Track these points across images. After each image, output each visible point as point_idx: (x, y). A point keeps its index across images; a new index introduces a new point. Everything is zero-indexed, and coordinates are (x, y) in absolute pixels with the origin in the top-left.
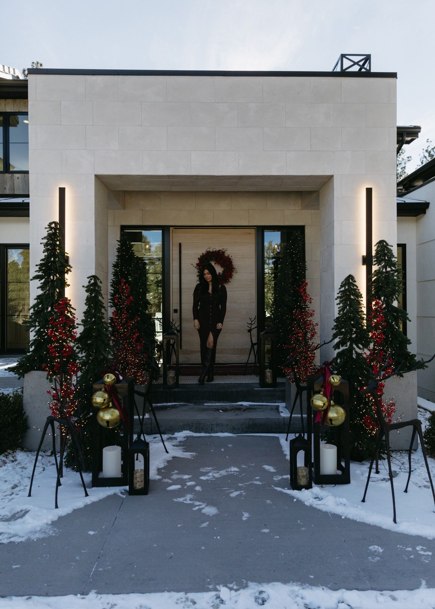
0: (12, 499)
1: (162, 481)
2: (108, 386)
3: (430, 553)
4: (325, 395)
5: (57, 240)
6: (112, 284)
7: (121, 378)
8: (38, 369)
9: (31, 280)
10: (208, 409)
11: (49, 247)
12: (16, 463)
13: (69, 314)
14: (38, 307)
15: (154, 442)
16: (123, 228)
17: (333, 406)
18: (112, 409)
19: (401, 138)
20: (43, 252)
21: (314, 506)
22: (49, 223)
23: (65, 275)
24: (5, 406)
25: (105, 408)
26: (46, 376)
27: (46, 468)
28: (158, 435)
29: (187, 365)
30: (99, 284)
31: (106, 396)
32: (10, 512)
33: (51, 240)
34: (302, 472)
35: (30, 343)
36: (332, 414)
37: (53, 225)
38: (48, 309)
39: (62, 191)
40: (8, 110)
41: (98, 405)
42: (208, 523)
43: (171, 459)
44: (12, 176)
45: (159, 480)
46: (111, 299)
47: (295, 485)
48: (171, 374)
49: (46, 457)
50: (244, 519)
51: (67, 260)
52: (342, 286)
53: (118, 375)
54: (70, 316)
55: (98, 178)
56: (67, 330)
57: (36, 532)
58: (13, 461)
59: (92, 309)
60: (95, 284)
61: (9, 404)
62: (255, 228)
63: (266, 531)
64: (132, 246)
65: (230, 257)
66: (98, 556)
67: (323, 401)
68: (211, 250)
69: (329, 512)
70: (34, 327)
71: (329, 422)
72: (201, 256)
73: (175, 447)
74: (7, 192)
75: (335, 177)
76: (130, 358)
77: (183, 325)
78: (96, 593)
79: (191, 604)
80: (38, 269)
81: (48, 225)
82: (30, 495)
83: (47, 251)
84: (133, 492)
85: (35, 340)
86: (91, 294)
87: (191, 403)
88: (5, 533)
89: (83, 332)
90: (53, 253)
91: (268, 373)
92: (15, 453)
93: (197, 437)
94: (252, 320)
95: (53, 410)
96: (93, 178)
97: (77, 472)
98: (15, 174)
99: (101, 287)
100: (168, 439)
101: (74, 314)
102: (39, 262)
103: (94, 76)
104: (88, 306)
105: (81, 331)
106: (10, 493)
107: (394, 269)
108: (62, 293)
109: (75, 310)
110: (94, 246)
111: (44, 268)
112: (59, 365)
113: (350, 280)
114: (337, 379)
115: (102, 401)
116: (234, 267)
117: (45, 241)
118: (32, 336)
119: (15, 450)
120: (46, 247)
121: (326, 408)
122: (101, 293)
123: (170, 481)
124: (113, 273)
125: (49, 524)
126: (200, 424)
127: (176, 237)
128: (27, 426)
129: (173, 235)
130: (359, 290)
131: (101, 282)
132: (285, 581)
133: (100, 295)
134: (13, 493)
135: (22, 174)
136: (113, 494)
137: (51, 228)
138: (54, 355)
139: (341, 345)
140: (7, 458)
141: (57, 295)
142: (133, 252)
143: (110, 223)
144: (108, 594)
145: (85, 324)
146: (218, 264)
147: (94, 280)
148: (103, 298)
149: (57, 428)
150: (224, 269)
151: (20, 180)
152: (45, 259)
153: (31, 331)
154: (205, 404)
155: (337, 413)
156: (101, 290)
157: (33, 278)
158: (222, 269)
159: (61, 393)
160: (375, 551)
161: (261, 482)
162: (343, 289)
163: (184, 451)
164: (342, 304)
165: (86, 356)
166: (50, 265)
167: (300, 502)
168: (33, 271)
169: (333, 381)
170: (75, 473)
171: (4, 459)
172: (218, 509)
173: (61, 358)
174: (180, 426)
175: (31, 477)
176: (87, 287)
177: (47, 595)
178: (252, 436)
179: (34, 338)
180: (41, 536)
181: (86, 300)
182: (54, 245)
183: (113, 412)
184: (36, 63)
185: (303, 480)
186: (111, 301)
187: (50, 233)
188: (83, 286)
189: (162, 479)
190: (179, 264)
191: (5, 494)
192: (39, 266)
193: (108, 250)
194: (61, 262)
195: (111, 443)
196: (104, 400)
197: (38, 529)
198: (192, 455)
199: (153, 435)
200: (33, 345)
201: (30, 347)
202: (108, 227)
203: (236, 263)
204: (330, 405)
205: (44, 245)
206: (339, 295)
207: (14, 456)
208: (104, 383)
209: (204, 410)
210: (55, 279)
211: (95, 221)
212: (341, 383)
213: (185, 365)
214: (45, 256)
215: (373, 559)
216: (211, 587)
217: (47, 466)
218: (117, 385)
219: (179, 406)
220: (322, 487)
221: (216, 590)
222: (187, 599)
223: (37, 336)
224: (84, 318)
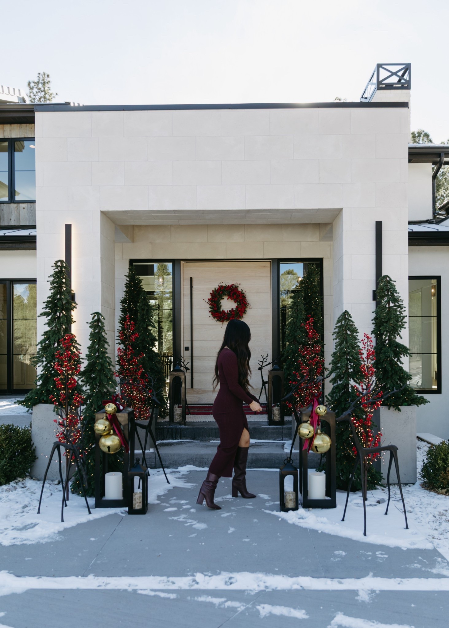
0: (23, 516)
1: (161, 505)
2: (110, 414)
3: (386, 556)
4: (312, 424)
5: (64, 278)
6: (120, 320)
7: (121, 408)
8: (46, 402)
9: (39, 317)
10: (213, 445)
11: (55, 285)
12: (26, 488)
13: (75, 350)
14: (45, 342)
15: (158, 475)
16: (132, 262)
17: (320, 434)
18: (113, 436)
19: (439, 159)
20: (50, 290)
21: (297, 524)
22: (56, 262)
23: (71, 312)
24: (15, 437)
25: (107, 435)
26: (53, 409)
27: (53, 493)
28: (161, 469)
29: (199, 406)
30: (103, 320)
31: (107, 423)
32: (22, 524)
33: (58, 278)
34: (289, 496)
35: (38, 377)
36: (317, 442)
37: (59, 264)
38: (54, 344)
39: (68, 228)
40: (14, 136)
41: (100, 432)
42: (196, 534)
43: (172, 488)
44: (17, 206)
45: (158, 504)
46: (119, 336)
47: (284, 508)
48: (178, 411)
49: (53, 485)
50: (230, 532)
51: (73, 297)
52: (338, 322)
53: (119, 405)
54: (76, 352)
55: (104, 214)
56: (72, 364)
57: (44, 538)
58: (23, 488)
59: (95, 344)
60: (98, 320)
61: (19, 434)
62: (270, 261)
63: (247, 540)
64: (140, 281)
65: (244, 292)
66: (97, 554)
67: (309, 430)
68: (224, 285)
69: (309, 529)
70: (41, 362)
71: (315, 449)
72: (213, 291)
73: (177, 479)
74: (13, 223)
75: (344, 210)
76: (135, 393)
77: (195, 363)
78: (94, 576)
79: (171, 584)
80: (45, 306)
81: (55, 263)
82: (39, 512)
83: (53, 289)
84: (132, 511)
85: (43, 375)
86: (95, 330)
87: (198, 440)
88: (18, 538)
89: (87, 366)
90: (59, 290)
91: (276, 411)
92: (24, 481)
93: (200, 471)
94: (264, 358)
95: (60, 438)
96: (98, 215)
97: (82, 497)
98: (20, 204)
99: (104, 323)
100: (172, 472)
101: (80, 350)
102: (46, 300)
103: (100, 112)
104: (91, 342)
105: (85, 366)
106: (21, 511)
107: (397, 304)
108: (68, 329)
109: (81, 345)
110: (100, 283)
111: (50, 305)
112: (65, 396)
113: (346, 315)
114: (323, 409)
115: (104, 429)
116: (248, 302)
117: (52, 279)
118: (40, 370)
119: (25, 478)
120: (52, 285)
121: (311, 436)
122: (103, 329)
123: (167, 505)
124: (121, 309)
125: (56, 533)
126: (203, 459)
127: (187, 271)
128: (35, 456)
129: (184, 269)
130: (355, 325)
131: (104, 319)
132: (253, 571)
133: (103, 331)
134: (23, 512)
135: (28, 204)
136: (114, 513)
137: (57, 267)
138: (60, 386)
139: (338, 380)
140: (17, 484)
141: (63, 331)
142: (142, 287)
143: (117, 258)
144: (103, 576)
145: (89, 358)
146: (232, 299)
147: (97, 317)
148: (106, 334)
149: (64, 455)
150: (238, 305)
151: (26, 210)
152: (51, 296)
153: (39, 367)
154: (211, 441)
155: (323, 441)
156: (104, 326)
157: (41, 314)
158: (236, 304)
159: (67, 422)
160: (339, 555)
161: (252, 506)
162: (339, 324)
163: (185, 483)
164: (339, 339)
165: (90, 390)
166: (57, 302)
167: (284, 521)
168: (41, 308)
169: (319, 411)
170: (80, 497)
171: (15, 485)
172: (207, 525)
173: (67, 390)
174: (184, 460)
175: (39, 500)
176: (91, 323)
177: (54, 576)
178: (255, 471)
179: (42, 373)
180: (49, 540)
181: (90, 336)
182: (60, 284)
183: (114, 438)
184: (42, 74)
185: (290, 503)
186: (119, 338)
187: (56, 271)
188: (87, 323)
189: (161, 503)
190: (190, 300)
191: (16, 512)
192: (46, 304)
193: (114, 286)
194: (66, 299)
195: (113, 469)
196: (106, 427)
197: (47, 536)
198: (192, 485)
199: (157, 469)
200: (41, 379)
201: (38, 381)
202: (115, 262)
203: (250, 298)
204: (316, 434)
205: (51, 283)
206: (336, 330)
207: (24, 483)
208: (105, 412)
209: (208, 446)
210: (61, 316)
211: (101, 257)
212: (327, 413)
213: (197, 405)
214: (52, 293)
215: (335, 559)
216: (189, 574)
217: (54, 492)
218: (117, 414)
219: (185, 443)
220: (309, 510)
221: (193, 576)
222: (168, 581)
223: (44, 371)
224: (88, 353)
